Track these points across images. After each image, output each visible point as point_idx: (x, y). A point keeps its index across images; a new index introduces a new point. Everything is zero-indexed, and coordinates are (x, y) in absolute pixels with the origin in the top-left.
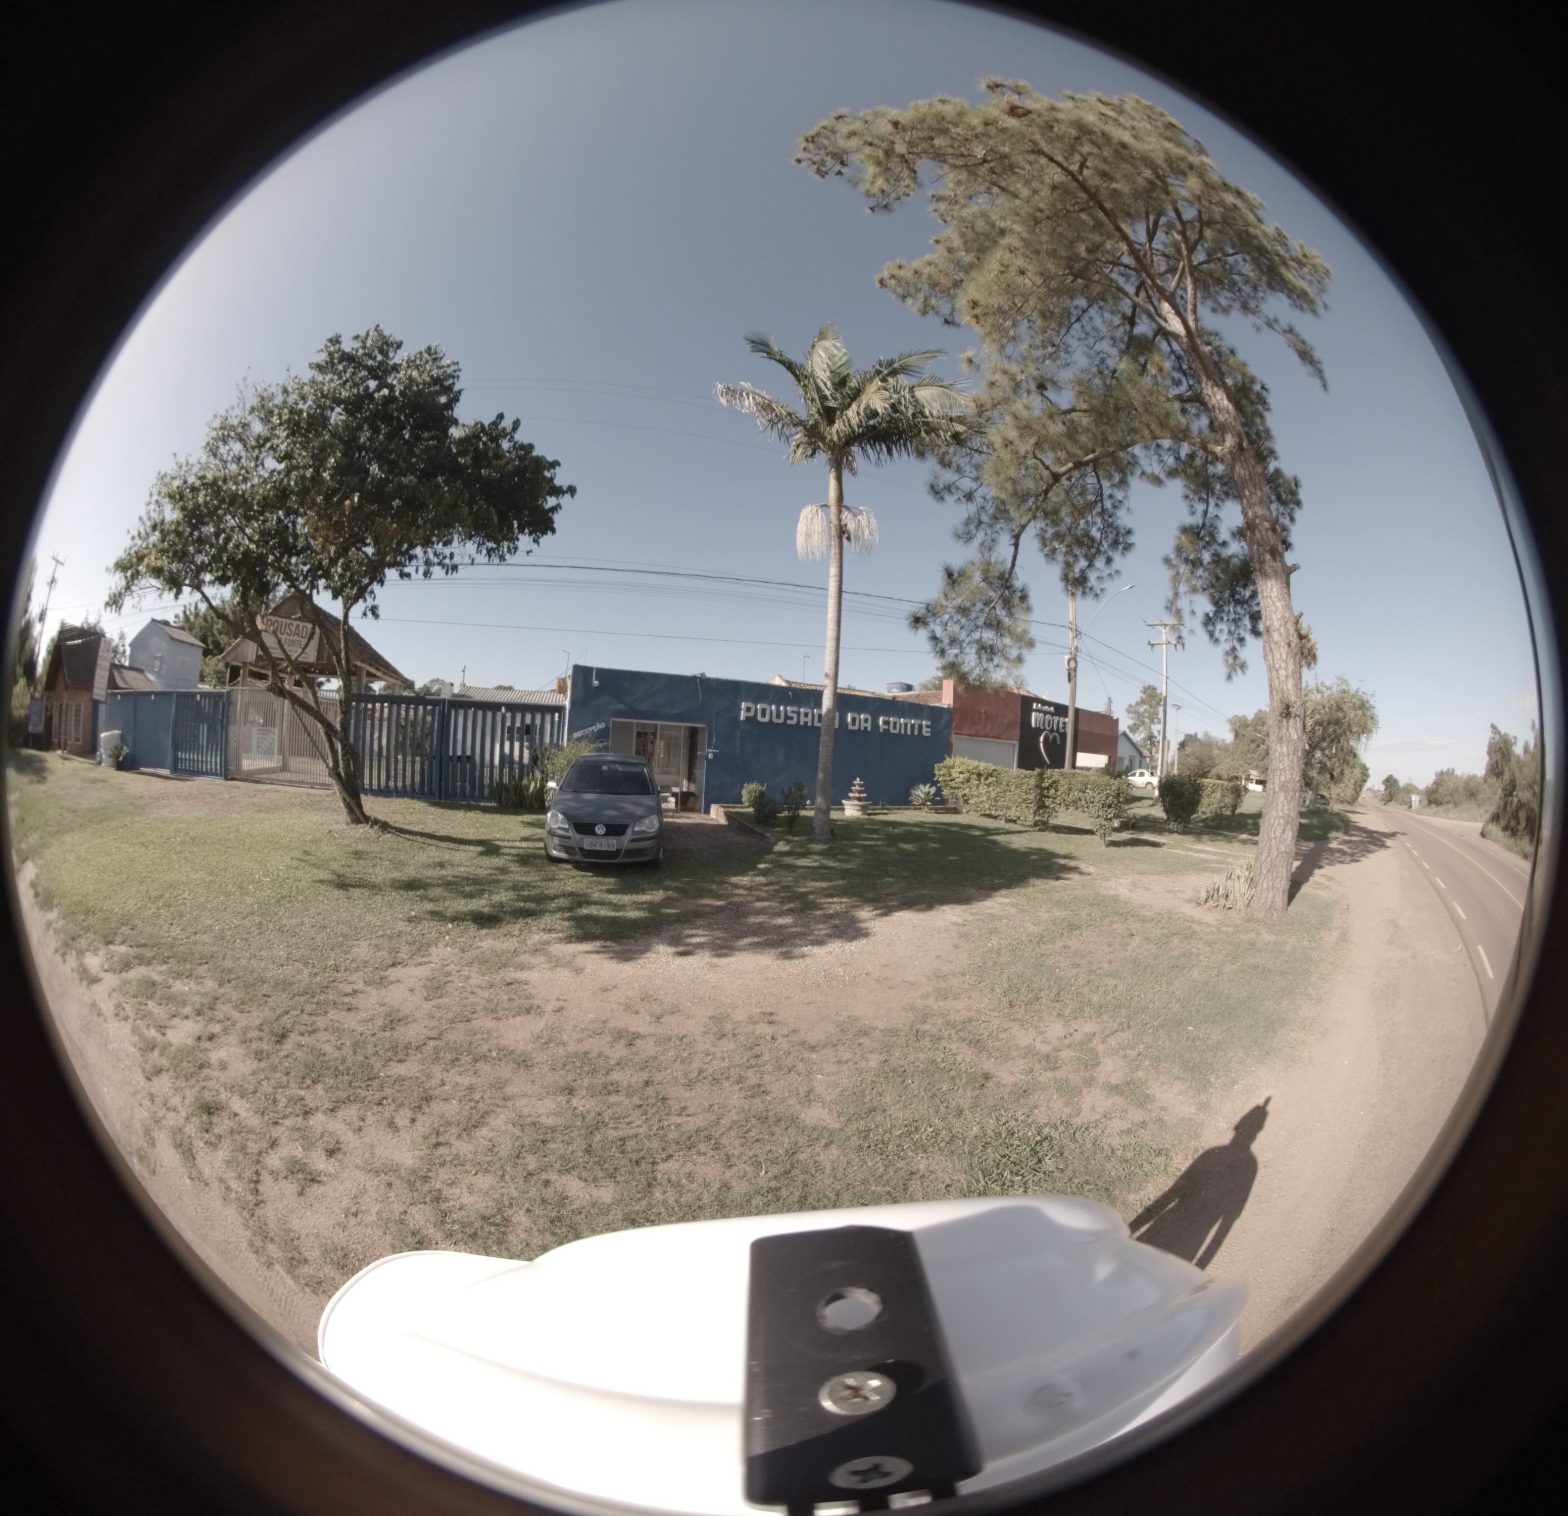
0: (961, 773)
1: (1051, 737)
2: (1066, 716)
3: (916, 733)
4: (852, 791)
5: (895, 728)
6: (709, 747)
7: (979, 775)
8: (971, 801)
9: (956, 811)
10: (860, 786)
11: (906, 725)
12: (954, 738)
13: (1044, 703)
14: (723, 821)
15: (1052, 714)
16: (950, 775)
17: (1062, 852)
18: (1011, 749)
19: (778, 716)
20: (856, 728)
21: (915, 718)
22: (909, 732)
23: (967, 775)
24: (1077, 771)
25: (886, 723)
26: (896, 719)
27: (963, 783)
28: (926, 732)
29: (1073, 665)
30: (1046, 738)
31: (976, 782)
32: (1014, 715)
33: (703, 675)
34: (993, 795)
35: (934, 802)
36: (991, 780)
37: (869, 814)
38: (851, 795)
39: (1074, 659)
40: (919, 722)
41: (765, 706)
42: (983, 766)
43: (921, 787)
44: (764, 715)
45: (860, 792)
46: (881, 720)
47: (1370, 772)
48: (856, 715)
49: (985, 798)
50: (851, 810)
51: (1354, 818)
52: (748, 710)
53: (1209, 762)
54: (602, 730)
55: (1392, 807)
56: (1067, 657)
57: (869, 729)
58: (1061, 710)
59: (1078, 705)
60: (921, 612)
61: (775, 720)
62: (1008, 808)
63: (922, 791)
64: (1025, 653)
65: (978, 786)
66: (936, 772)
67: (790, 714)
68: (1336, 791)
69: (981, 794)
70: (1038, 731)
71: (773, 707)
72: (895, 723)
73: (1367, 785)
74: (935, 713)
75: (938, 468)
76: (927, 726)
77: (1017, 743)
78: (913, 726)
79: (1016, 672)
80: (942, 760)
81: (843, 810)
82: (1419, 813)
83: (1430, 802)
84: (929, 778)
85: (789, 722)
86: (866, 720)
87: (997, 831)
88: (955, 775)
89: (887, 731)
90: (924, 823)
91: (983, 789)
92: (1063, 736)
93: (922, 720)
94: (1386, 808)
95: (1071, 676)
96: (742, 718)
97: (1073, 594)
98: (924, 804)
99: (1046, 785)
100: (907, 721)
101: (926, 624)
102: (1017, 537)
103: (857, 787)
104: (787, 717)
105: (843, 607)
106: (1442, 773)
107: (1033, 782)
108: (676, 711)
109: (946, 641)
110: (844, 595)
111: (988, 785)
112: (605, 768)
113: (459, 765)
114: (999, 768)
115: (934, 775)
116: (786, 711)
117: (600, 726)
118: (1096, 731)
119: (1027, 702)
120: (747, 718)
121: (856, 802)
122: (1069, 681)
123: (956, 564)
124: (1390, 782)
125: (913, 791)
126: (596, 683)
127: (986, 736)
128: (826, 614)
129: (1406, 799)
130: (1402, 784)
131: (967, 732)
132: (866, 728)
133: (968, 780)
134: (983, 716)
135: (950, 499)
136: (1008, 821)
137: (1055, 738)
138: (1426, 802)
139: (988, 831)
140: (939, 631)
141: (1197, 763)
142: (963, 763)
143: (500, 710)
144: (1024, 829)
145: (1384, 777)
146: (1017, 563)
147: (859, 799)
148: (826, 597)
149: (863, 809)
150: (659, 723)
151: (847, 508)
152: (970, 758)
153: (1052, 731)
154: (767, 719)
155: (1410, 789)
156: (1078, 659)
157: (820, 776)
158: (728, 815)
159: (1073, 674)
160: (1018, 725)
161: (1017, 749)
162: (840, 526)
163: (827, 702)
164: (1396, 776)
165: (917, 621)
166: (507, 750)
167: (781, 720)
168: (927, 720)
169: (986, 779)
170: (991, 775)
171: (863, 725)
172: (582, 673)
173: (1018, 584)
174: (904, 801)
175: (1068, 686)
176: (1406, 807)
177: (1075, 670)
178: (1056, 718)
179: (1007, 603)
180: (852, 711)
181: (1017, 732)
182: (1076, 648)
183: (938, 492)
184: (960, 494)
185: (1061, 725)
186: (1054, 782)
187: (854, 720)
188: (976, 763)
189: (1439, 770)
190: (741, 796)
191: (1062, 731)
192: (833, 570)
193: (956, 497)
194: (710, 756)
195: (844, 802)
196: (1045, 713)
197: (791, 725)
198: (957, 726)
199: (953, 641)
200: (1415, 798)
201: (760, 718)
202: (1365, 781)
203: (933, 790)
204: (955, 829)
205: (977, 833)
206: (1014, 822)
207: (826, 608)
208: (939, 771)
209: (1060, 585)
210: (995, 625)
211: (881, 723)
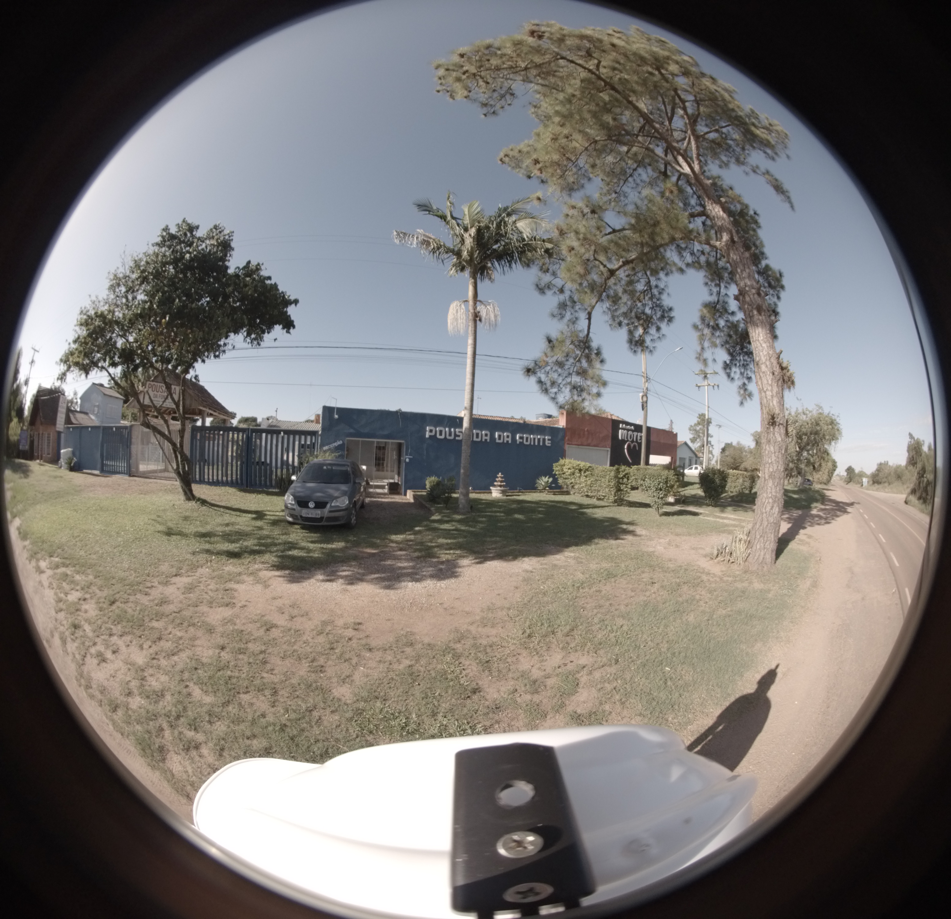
0: (569, 469)
1: (632, 445)
2: (641, 432)
3: (541, 444)
4: (496, 481)
5: (527, 441)
6: (407, 455)
7: (580, 470)
8: (576, 487)
9: (568, 493)
10: (501, 477)
11: (534, 439)
12: (567, 447)
13: (627, 423)
14: (412, 501)
15: (633, 431)
16: (562, 470)
17: (627, 520)
18: (606, 454)
19: (450, 435)
20: (501, 441)
21: (540, 435)
22: (536, 444)
23: (572, 470)
24: (649, 467)
25: (521, 438)
26: (528, 436)
27: (570, 475)
28: (548, 443)
29: (645, 399)
30: (629, 446)
31: (578, 475)
32: (608, 431)
33: (400, 410)
34: (589, 483)
35: (551, 488)
36: (587, 473)
37: (507, 496)
38: (496, 483)
39: (645, 395)
40: (543, 437)
41: (442, 428)
42: (582, 464)
43: (543, 478)
44: (441, 434)
45: (501, 482)
46: (518, 436)
47: (838, 464)
48: (501, 433)
49: (584, 485)
50: (496, 493)
51: (828, 493)
52: (431, 431)
53: (740, 460)
54: (339, 445)
55: (851, 486)
56: (641, 394)
57: (510, 442)
58: (638, 428)
59: (649, 425)
60: (532, 365)
61: (448, 437)
62: (599, 491)
63: (544, 480)
64: (602, 390)
65: (580, 477)
66: (554, 468)
67: (457, 433)
68: (816, 477)
69: (582, 482)
70: (624, 442)
71: (447, 429)
72: (527, 438)
73: (836, 473)
74: (553, 431)
75: (540, 274)
76: (549, 440)
77: (609, 449)
78: (539, 440)
79: (595, 403)
80: (557, 461)
81: (491, 493)
82: (867, 489)
83: (874, 482)
84: (549, 472)
85: (457, 438)
86: (508, 437)
87: (588, 506)
88: (565, 470)
89: (521, 443)
90: (541, 501)
91: (583, 479)
92: (640, 444)
93: (545, 436)
94: (847, 486)
95: (644, 406)
96: (427, 436)
97: (635, 351)
98: (545, 489)
99: (621, 476)
100: (535, 436)
101: (534, 373)
102: (590, 314)
103: (500, 479)
104: (456, 435)
105: (476, 364)
106: (881, 464)
107: (613, 474)
108: (386, 432)
109: (549, 384)
110: (477, 357)
111: (586, 477)
112: (325, 467)
113: (258, 467)
114: (593, 465)
115: (553, 470)
116: (455, 432)
117: (340, 443)
118: (662, 441)
119: (615, 424)
120: (430, 436)
121: (499, 488)
122: (643, 409)
123: (554, 335)
124: (850, 470)
125: (538, 481)
126: (336, 416)
127: (589, 445)
128: (465, 368)
129: (860, 480)
130: (857, 471)
131: (576, 443)
132: (508, 441)
133: (573, 474)
134: (586, 433)
135: (549, 293)
136: (599, 499)
137: (635, 446)
138: (871, 482)
139: (581, 506)
140: (543, 378)
141: (732, 461)
142: (570, 463)
143: (280, 433)
144: (607, 504)
145: (846, 468)
146: (591, 330)
147: (500, 486)
148: (466, 358)
149: (503, 492)
150: (375, 440)
151: (480, 301)
152: (574, 459)
153: (633, 441)
154: (443, 437)
155: (862, 475)
156: (648, 395)
157: (462, 471)
158: (415, 497)
159: (645, 405)
160: (610, 438)
161: (609, 453)
162: (475, 312)
163: (466, 424)
164: (853, 467)
165: (529, 371)
166: (285, 458)
167: (452, 437)
168: (548, 435)
169: (585, 472)
170: (587, 470)
171: (506, 439)
172: (328, 411)
173: (594, 344)
174: (533, 488)
175: (642, 413)
176: (860, 485)
177: (646, 402)
178: (635, 434)
179: (588, 358)
180: (498, 431)
181: (609, 442)
182: (647, 389)
183: (541, 289)
184: (556, 290)
185: (639, 438)
186: (627, 474)
187: (500, 436)
188: (579, 463)
189: (879, 462)
190: (426, 485)
191: (639, 441)
192: (470, 341)
193: (552, 292)
194: (407, 460)
195: (491, 488)
196: (628, 430)
197: (458, 440)
198: (568, 440)
199: (553, 383)
200: (865, 480)
201: (438, 436)
202: (835, 470)
203: (551, 480)
204: (561, 505)
205: (574, 507)
206: (602, 500)
207: (466, 365)
208: (556, 468)
209: (626, 346)
210: (582, 373)
211: (518, 438)
